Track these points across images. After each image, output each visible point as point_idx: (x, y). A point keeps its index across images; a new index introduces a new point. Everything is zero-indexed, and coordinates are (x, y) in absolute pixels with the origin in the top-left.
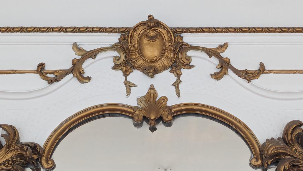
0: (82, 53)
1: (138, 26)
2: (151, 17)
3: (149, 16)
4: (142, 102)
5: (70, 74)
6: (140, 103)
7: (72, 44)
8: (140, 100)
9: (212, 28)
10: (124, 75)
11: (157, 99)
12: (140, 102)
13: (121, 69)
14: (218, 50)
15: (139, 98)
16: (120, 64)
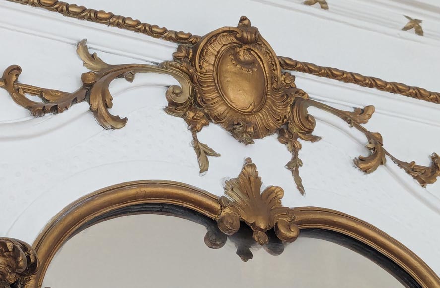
0: (98, 67)
1: (219, 34)
2: (246, 22)
3: (243, 19)
4: (234, 190)
5: (81, 101)
6: (230, 192)
7: (76, 42)
8: (230, 185)
9: (347, 73)
10: (192, 129)
11: (262, 189)
12: (230, 190)
13: (184, 116)
14: (357, 117)
15: (228, 180)
16: (181, 104)
